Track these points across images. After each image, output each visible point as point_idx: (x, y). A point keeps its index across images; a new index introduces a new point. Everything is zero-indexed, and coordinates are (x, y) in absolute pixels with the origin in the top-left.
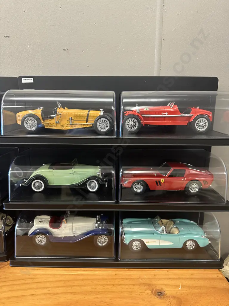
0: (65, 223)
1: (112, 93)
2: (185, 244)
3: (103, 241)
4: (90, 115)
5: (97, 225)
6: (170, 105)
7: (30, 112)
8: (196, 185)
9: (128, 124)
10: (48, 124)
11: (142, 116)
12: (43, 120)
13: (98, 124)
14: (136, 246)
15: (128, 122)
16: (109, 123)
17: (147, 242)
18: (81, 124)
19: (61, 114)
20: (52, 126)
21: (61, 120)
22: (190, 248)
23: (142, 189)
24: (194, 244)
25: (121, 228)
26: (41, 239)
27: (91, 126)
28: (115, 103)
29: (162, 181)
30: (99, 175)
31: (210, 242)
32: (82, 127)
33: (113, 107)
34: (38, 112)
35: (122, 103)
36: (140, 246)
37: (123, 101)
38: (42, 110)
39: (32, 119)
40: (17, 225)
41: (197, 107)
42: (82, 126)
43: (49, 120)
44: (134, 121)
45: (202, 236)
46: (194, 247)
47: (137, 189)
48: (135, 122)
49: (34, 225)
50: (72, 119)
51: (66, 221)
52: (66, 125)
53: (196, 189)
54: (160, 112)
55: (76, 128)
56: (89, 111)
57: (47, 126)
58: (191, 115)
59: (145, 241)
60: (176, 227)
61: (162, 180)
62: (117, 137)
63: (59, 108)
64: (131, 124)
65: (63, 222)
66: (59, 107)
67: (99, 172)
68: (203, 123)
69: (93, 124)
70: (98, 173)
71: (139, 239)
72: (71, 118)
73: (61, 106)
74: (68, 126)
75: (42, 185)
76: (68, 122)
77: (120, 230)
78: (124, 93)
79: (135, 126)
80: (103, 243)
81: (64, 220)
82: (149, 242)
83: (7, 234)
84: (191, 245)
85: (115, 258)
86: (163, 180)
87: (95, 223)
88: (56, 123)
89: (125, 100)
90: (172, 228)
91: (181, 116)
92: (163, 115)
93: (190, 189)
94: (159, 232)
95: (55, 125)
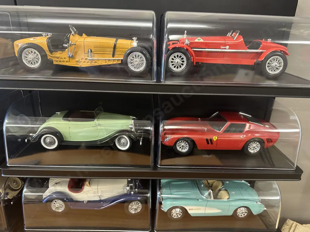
0: (87, 186)
1: (151, 14)
2: (236, 211)
3: (136, 207)
4: (117, 46)
5: (128, 188)
6: (233, 35)
7: (31, 40)
8: (257, 144)
9: (172, 62)
10: (58, 58)
11: (193, 49)
12: (50, 53)
13: (129, 60)
14: (176, 213)
15: (173, 59)
16: (144, 59)
17: (190, 209)
18: (105, 60)
19: (75, 45)
20: (63, 61)
21: (76, 53)
22: (241, 215)
23: (187, 149)
24: (246, 211)
25: (158, 193)
26: (57, 206)
27: (120, 62)
28: (155, 29)
29: (214, 139)
30: (131, 128)
31: (265, 209)
32: (106, 64)
33: (151, 35)
34: (42, 41)
35: (165, 30)
36: (181, 213)
37: (168, 27)
38: (49, 38)
39: (34, 50)
40: (25, 190)
41: (268, 39)
42: (106, 62)
43: (59, 52)
44: (180, 57)
45: (257, 203)
46: (246, 214)
47: (180, 148)
48: (182, 59)
49: (48, 187)
50: (91, 51)
51: (89, 183)
52: (83, 61)
53: (256, 148)
54: (218, 46)
55: (98, 64)
56: (116, 41)
57: (57, 61)
58: (261, 51)
59: (187, 208)
60: (226, 190)
61: (214, 137)
62: (156, 82)
63: (73, 35)
64: (177, 61)
65: (85, 185)
66: (73, 33)
67: (132, 125)
68: (277, 64)
69: (122, 60)
70: (130, 126)
71: (180, 206)
72: (89, 50)
73: (75, 33)
74: (87, 61)
75: (55, 141)
76: (86, 56)
77: (158, 196)
78: (169, 15)
79: (183, 64)
80: (136, 209)
81: (87, 183)
82: (192, 209)
83: (12, 203)
84: (242, 213)
85: (151, 230)
86: (216, 138)
87: (127, 185)
88: (69, 57)
89: (170, 25)
90: (220, 190)
91: (247, 52)
92: (223, 49)
93: (249, 149)
94: (204, 197)
95: (67, 59)
